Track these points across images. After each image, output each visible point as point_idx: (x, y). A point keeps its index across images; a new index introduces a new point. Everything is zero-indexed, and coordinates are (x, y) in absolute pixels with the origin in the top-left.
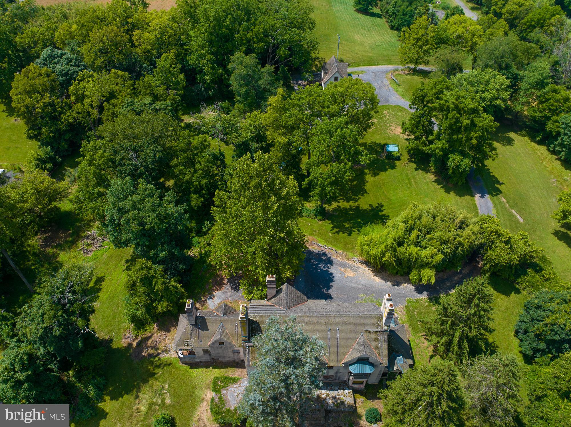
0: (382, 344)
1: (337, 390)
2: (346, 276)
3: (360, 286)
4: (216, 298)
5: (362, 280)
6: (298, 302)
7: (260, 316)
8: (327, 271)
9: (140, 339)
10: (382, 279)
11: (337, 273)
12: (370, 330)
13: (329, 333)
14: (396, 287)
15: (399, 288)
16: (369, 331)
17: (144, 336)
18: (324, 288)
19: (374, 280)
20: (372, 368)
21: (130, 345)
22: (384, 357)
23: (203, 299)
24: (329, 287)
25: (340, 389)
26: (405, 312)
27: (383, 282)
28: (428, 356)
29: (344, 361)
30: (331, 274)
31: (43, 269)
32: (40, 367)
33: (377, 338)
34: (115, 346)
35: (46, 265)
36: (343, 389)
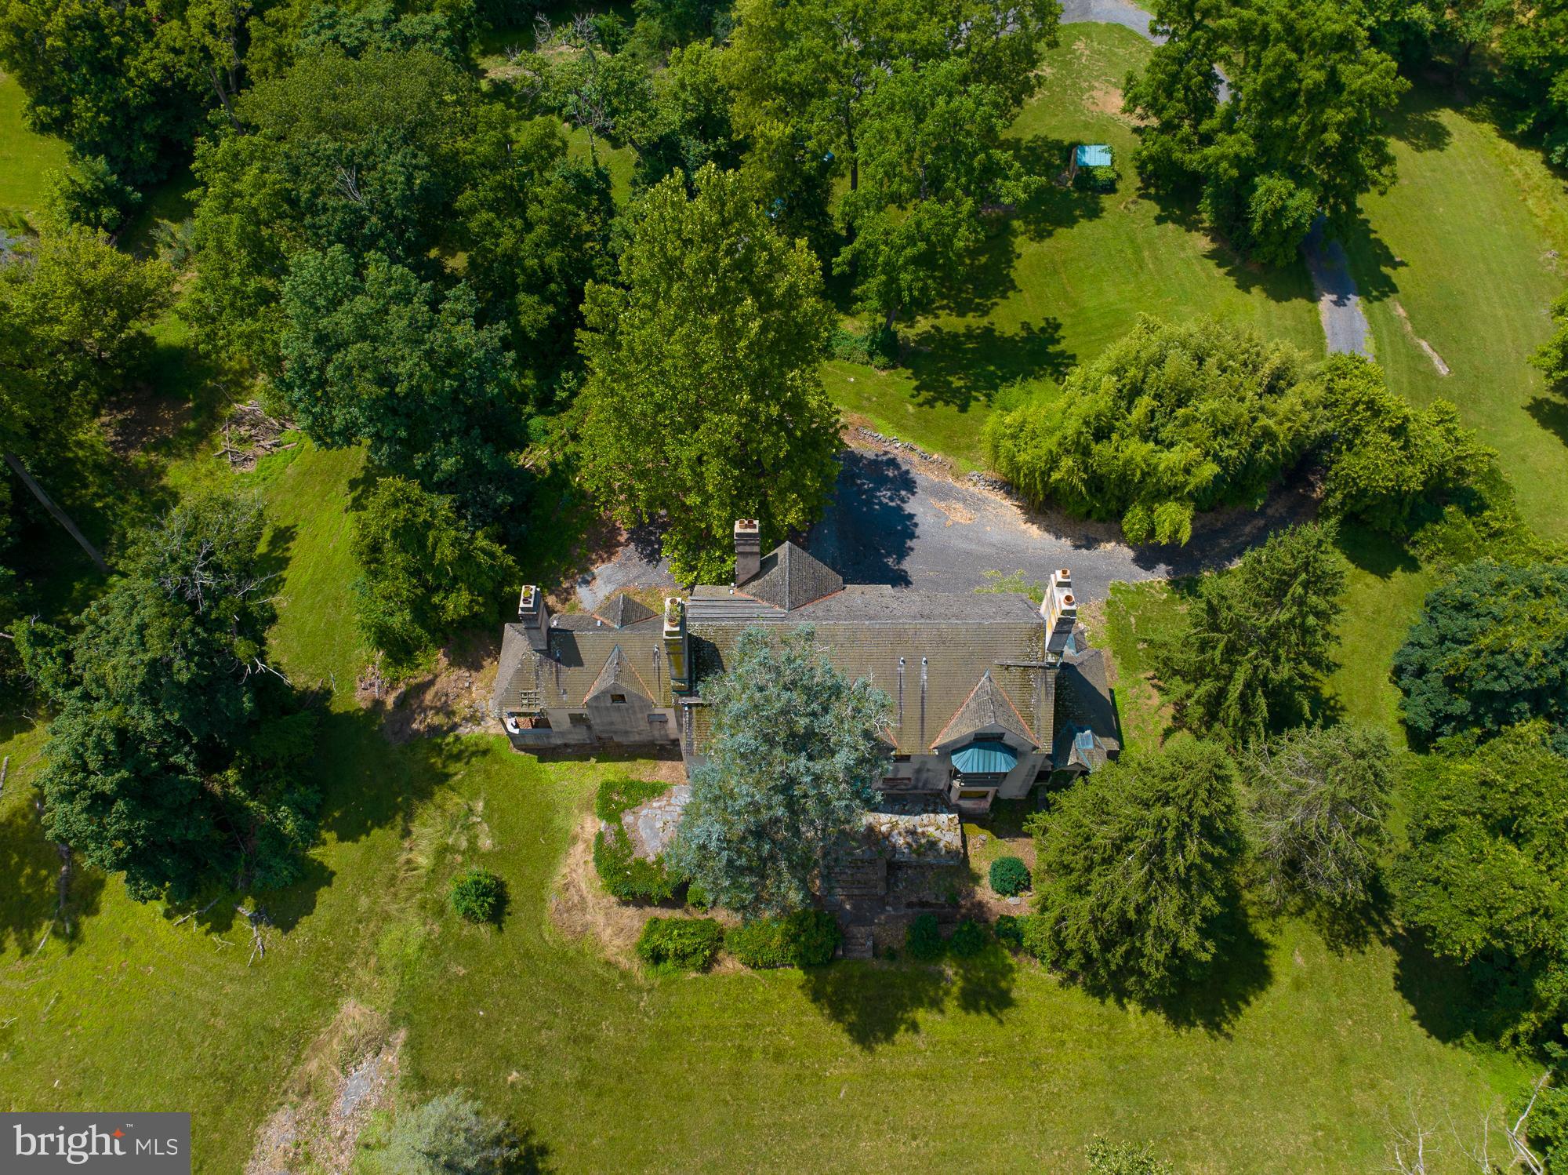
0: (1039, 701)
1: (919, 814)
2: (949, 523)
3: (988, 550)
4: (599, 582)
5: (994, 533)
6: (820, 592)
7: (719, 629)
8: (900, 508)
9: (402, 687)
10: (1048, 531)
11: (925, 513)
12: (1009, 662)
13: (902, 670)
14: (1084, 551)
15: (1092, 553)
16: (1008, 667)
17: (413, 681)
18: (889, 555)
19: (1025, 532)
20: (1010, 758)
21: (378, 704)
22: (1043, 731)
23: (565, 585)
24: (902, 553)
25: (926, 811)
26: (1104, 618)
27: (1049, 539)
28: (1160, 730)
29: (938, 742)
30: (911, 516)
31: (127, 508)
32: (148, 762)
33: (1026, 683)
34: (337, 707)
35: (134, 499)
36: (935, 812)
